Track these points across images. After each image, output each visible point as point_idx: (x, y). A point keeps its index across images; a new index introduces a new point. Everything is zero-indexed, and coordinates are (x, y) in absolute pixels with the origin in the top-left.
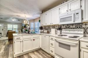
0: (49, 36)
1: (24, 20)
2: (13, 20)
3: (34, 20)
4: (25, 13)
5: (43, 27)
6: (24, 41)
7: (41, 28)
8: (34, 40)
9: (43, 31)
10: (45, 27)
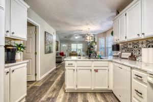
0: (132, 68)
1: (88, 35)
2: (77, 38)
3: (104, 34)
4: (87, 24)
5: (120, 45)
6: (79, 69)
7: (115, 47)
8: (96, 71)
9: (121, 54)
10: (126, 44)
